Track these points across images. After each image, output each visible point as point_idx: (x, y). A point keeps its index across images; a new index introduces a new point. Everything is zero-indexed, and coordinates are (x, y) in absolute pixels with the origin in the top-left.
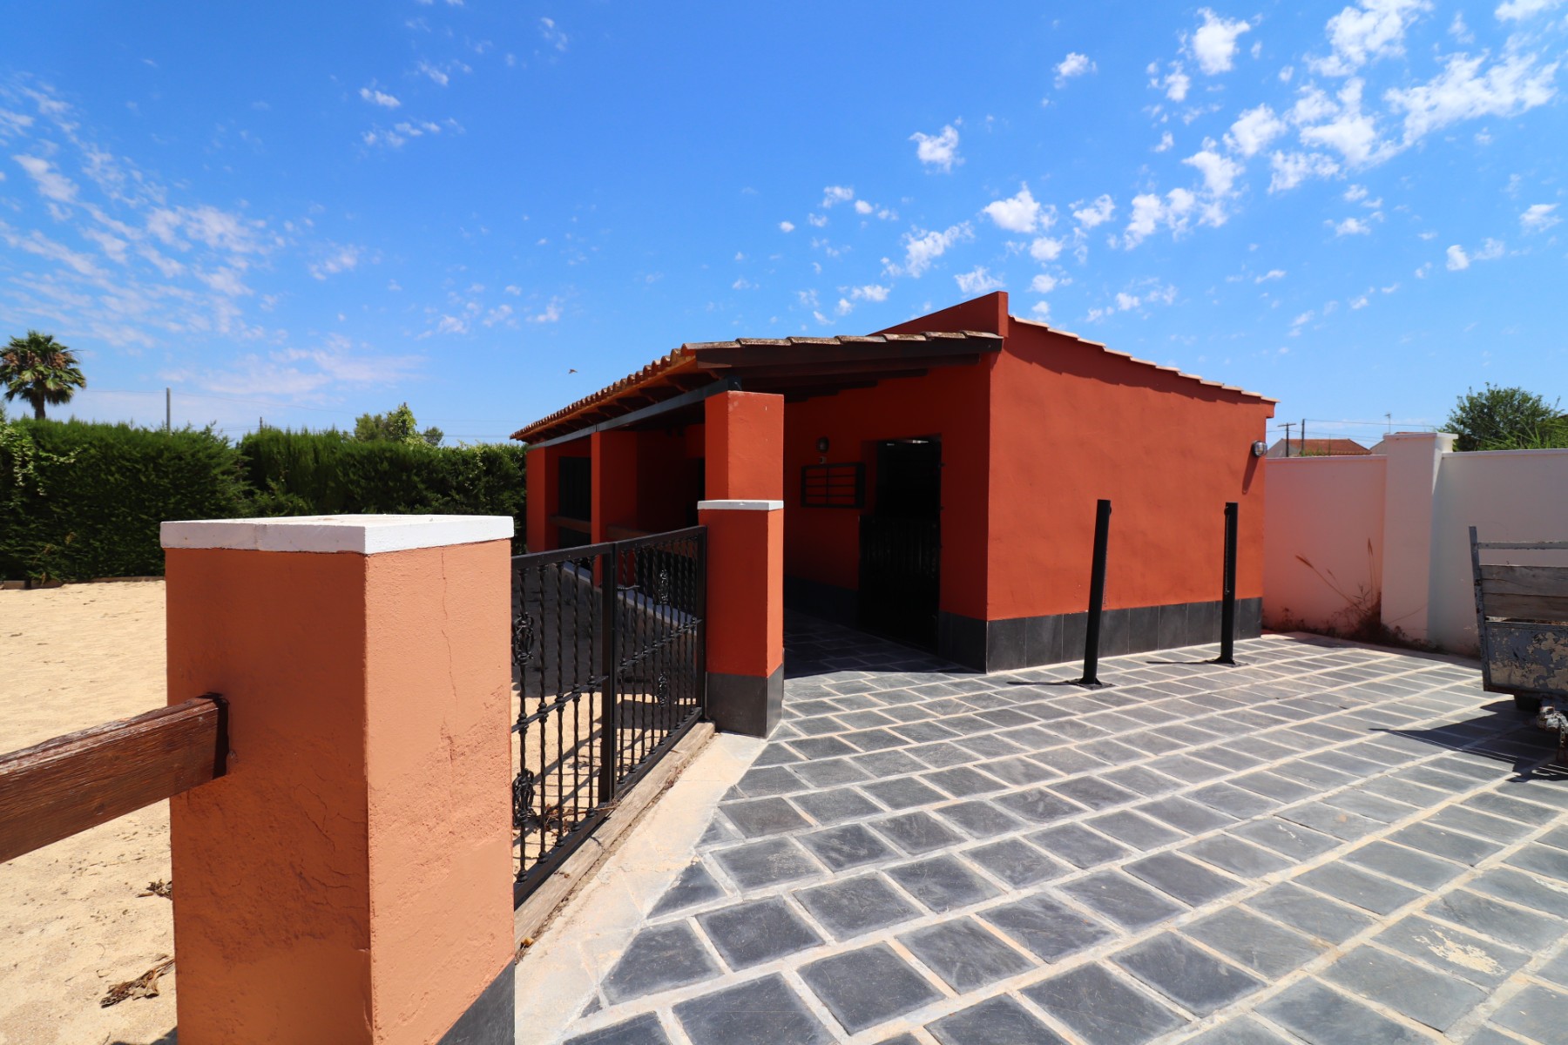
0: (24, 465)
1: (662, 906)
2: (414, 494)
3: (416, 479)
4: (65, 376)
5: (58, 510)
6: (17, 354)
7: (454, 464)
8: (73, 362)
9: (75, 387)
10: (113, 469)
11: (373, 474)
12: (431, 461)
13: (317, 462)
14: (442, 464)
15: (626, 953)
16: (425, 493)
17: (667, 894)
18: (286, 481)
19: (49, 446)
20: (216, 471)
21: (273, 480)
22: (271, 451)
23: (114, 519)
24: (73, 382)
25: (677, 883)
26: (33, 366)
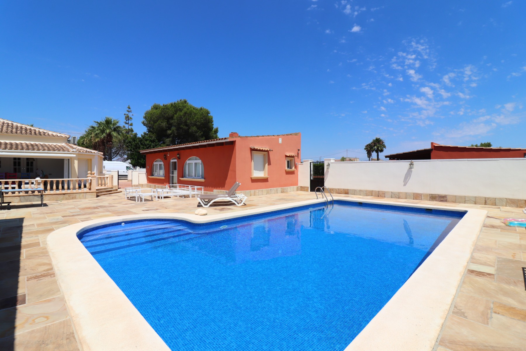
6: (374, 143)
8: (384, 143)
24: (384, 147)
26: (376, 145)
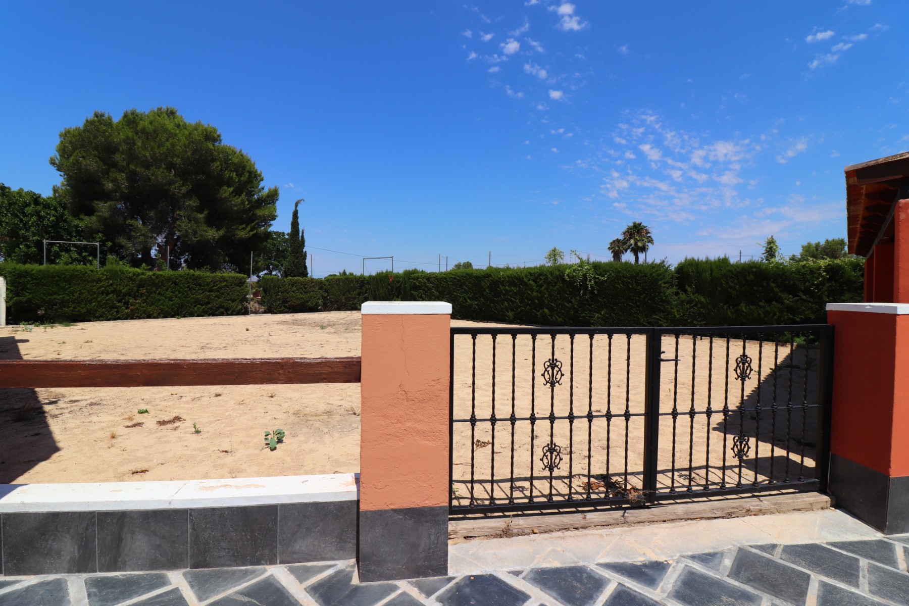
0: (590, 281)
1: (611, 566)
2: (771, 295)
3: (773, 285)
4: (646, 240)
5: (601, 300)
6: (629, 232)
7: (804, 274)
8: (649, 233)
9: (649, 244)
10: (620, 282)
11: (744, 282)
12: (785, 273)
13: (712, 276)
14: (793, 274)
15: (561, 568)
16: (780, 294)
17: (624, 563)
18: (695, 287)
19: (598, 273)
20: (660, 282)
21: (689, 286)
22: (689, 271)
23: (620, 305)
24: (648, 242)
25: (639, 564)
26: (634, 237)
